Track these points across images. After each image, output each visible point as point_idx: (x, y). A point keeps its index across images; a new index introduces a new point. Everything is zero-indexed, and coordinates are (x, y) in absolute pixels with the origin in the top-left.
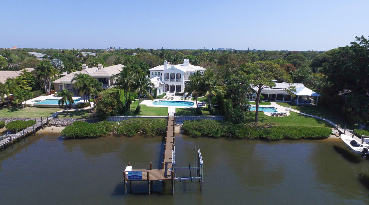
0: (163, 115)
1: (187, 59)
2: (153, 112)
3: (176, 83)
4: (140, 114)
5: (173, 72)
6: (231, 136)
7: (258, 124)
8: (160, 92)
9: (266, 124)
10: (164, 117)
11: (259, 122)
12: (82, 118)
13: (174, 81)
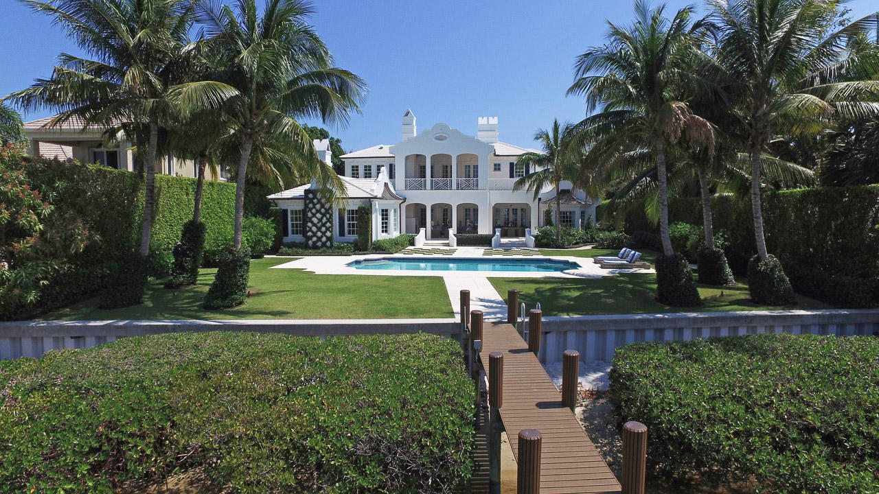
0: (414, 314)
1: (490, 118)
2: (343, 298)
3: (454, 198)
5: (440, 149)
8: (385, 229)
10: (424, 327)
13: (447, 186)
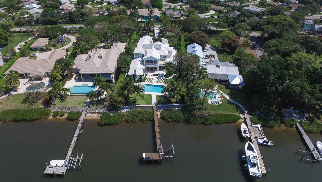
4: (136, 104)
5: (151, 59)
6: (188, 122)
7: (203, 112)
9: (207, 113)
10: (150, 107)
11: (204, 111)
12: (104, 107)
13: (152, 65)
